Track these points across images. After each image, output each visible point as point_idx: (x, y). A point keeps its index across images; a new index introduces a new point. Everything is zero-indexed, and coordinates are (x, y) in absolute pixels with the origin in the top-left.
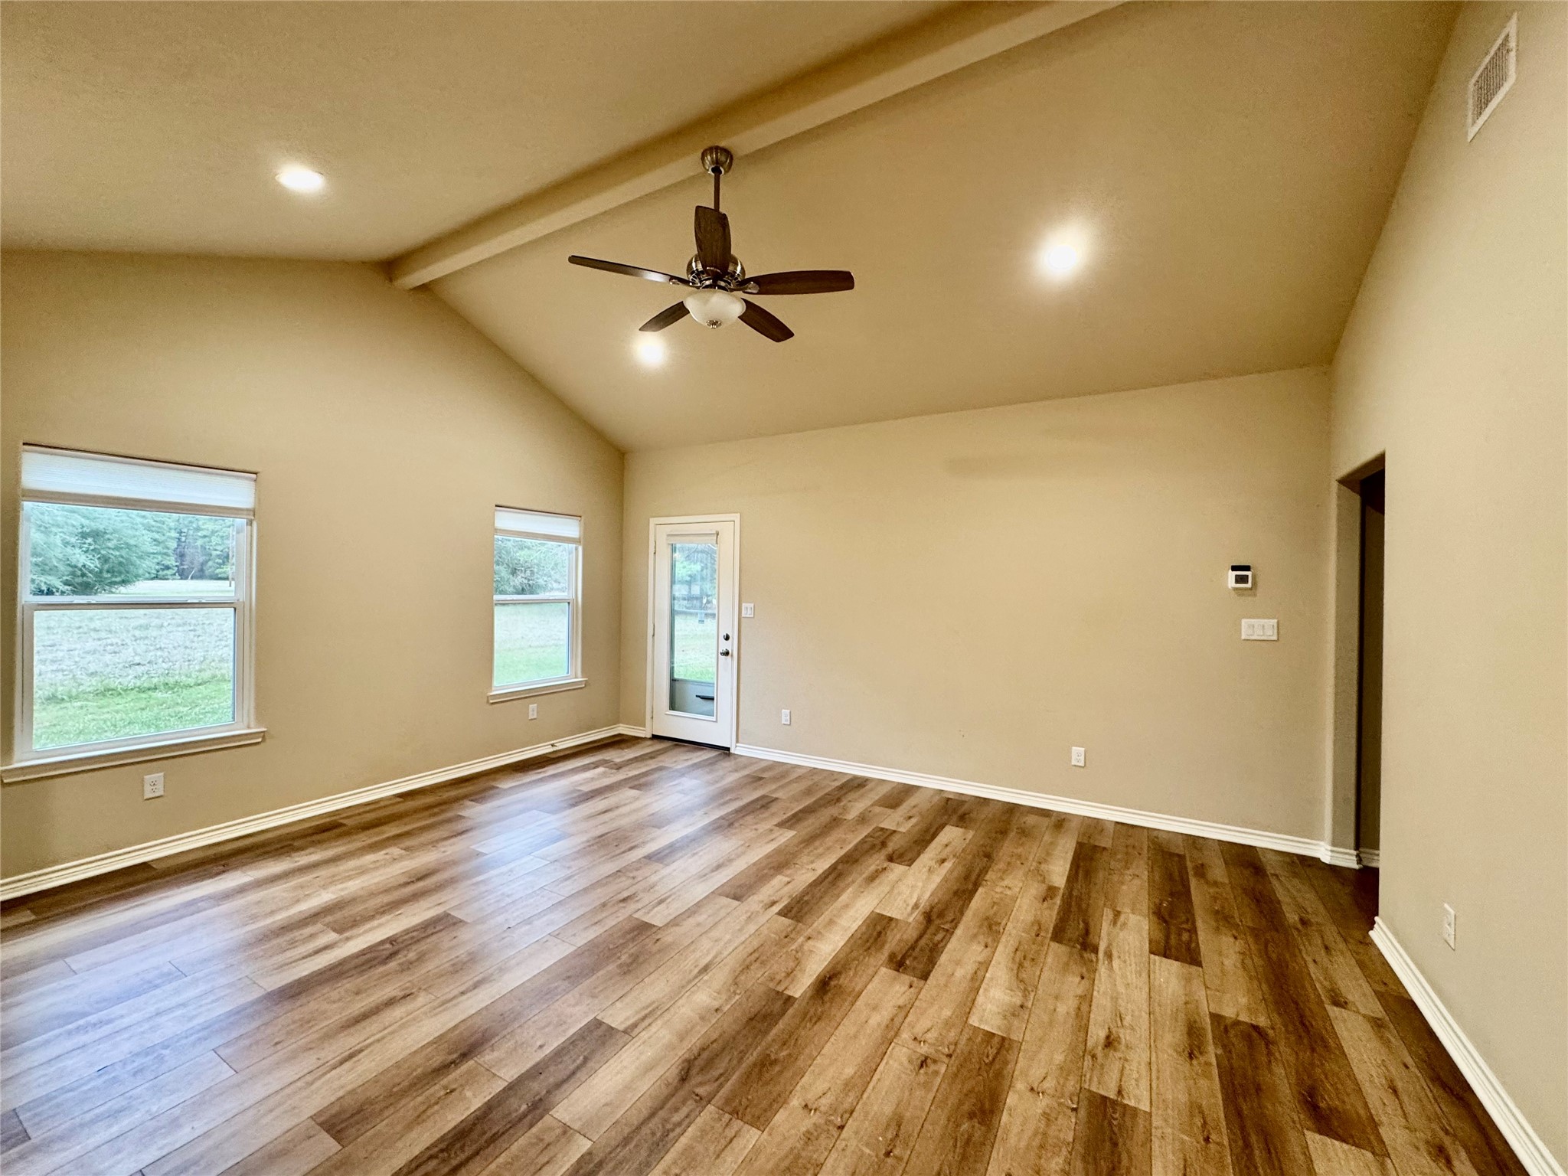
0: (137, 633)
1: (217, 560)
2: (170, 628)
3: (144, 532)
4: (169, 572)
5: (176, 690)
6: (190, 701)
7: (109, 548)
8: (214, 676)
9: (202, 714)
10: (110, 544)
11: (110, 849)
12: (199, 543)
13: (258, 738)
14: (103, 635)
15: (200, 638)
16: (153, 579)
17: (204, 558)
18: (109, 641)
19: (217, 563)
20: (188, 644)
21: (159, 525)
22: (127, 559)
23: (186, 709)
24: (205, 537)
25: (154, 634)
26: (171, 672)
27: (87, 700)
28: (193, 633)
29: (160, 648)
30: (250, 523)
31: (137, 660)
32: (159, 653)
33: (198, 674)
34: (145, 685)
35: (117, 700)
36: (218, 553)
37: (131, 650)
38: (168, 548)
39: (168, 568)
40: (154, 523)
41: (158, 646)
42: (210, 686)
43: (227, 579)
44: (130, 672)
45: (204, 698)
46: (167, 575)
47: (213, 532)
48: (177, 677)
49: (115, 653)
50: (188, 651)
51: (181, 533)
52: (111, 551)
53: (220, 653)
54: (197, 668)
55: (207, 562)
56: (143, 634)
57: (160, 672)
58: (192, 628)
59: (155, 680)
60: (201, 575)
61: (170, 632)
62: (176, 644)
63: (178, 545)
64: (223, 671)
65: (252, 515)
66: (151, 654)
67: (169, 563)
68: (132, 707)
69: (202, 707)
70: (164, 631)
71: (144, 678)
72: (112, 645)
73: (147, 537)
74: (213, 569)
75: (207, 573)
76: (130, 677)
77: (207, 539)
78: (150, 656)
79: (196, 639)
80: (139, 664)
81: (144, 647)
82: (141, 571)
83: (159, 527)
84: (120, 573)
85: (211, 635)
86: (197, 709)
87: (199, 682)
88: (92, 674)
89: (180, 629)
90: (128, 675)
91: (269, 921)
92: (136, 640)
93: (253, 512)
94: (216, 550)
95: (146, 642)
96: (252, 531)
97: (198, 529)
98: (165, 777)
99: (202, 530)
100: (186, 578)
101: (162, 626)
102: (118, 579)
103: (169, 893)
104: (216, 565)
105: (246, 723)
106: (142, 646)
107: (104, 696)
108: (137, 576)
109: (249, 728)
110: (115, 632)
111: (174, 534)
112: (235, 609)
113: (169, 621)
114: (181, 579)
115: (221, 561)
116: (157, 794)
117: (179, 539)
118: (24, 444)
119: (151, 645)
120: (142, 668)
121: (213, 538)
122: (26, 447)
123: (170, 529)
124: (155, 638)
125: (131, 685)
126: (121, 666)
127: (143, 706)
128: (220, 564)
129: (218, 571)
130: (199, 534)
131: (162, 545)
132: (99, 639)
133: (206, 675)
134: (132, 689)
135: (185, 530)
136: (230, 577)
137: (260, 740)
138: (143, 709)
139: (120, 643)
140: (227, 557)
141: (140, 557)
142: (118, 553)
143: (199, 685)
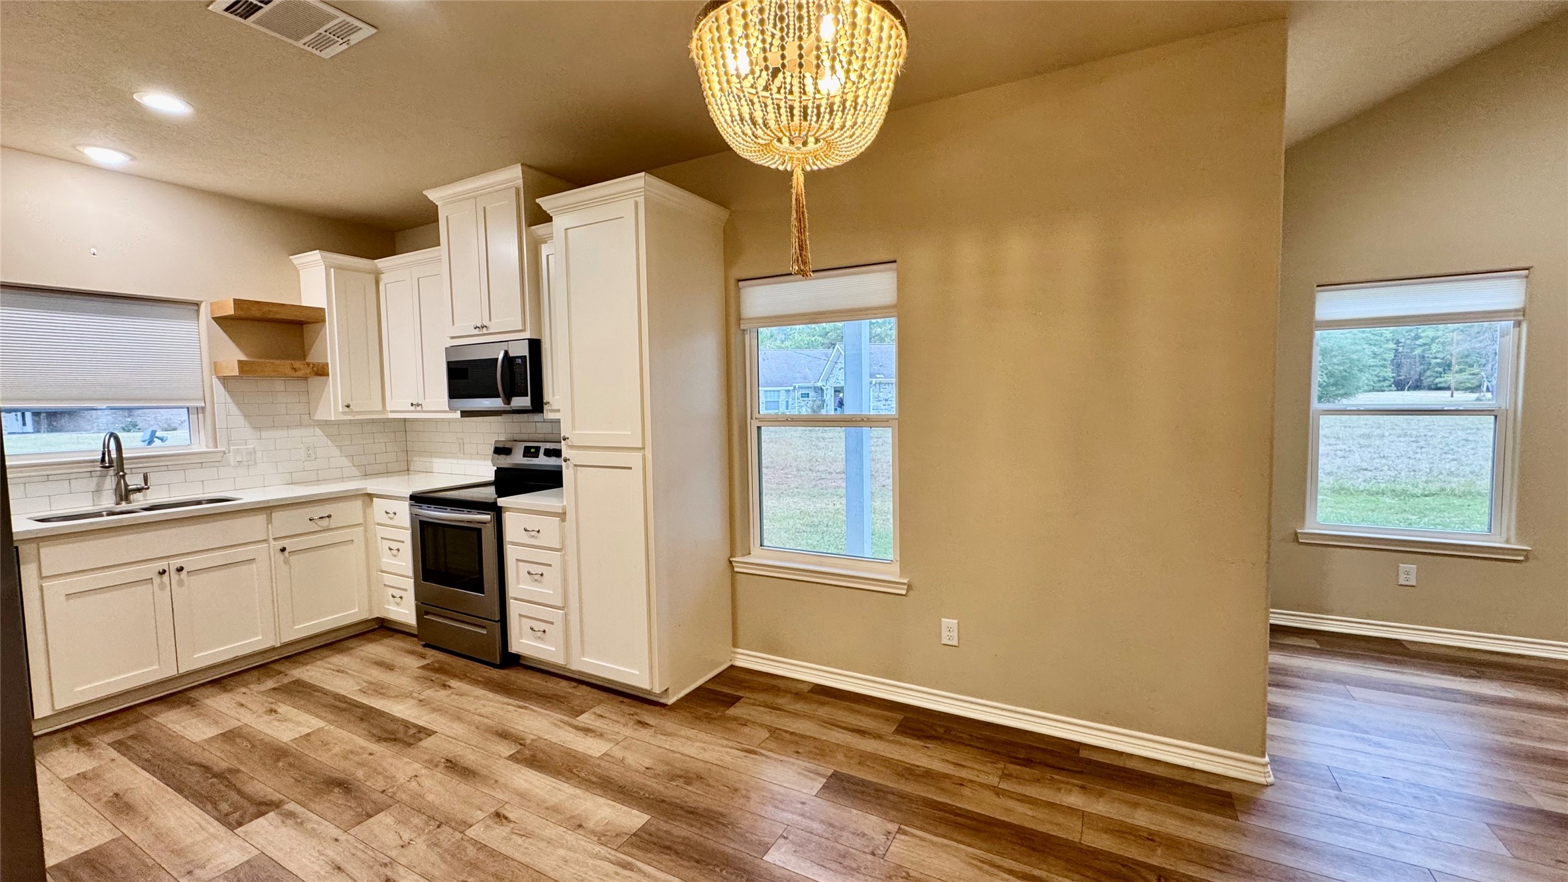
0: (1362, 441)
1: (1436, 369)
2: (1391, 438)
3: (1365, 346)
4: (1386, 383)
5: (1402, 497)
6: (1417, 510)
7: (1335, 364)
8: (1443, 490)
9: (1432, 524)
10: (1335, 360)
11: (1368, 617)
12: (1418, 351)
13: (1520, 555)
14: (1333, 441)
15: (1423, 450)
16: (1370, 391)
17: (1422, 367)
18: (1338, 447)
19: (1437, 372)
20: (1411, 454)
21: (1377, 337)
22: (1349, 373)
23: (1414, 517)
24: (1425, 344)
25: (1377, 442)
26: (1397, 479)
27: (1326, 495)
28: (1415, 444)
29: (1384, 457)
30: (1518, 324)
31: (1364, 465)
32: (1384, 461)
33: (1425, 485)
34: (1374, 489)
35: (1350, 498)
36: (1438, 361)
37: (1357, 455)
38: (1385, 360)
39: (1385, 380)
40: (1372, 337)
41: (1382, 455)
42: (1438, 499)
43: (1448, 388)
44: (1359, 475)
45: (1433, 509)
46: (1383, 386)
47: (1433, 339)
48: (1403, 485)
49: (1344, 457)
50: (1411, 461)
51: (1398, 343)
52: (1336, 367)
53: (1447, 466)
54: (1424, 479)
55: (1425, 371)
56: (1367, 442)
57: (1387, 478)
58: (1413, 439)
59: (1383, 486)
60: (1417, 386)
61: (1393, 442)
62: (1399, 454)
63: (1395, 356)
64: (1454, 485)
65: (1520, 316)
66: (1377, 461)
67: (1386, 375)
68: (1365, 507)
69: (1432, 518)
70: (1386, 440)
71: (1372, 483)
72: (1341, 450)
73: (1368, 350)
74: (1432, 379)
75: (1426, 383)
76: (1360, 480)
77: (1427, 347)
78: (1377, 462)
79: (1419, 450)
80: (1366, 470)
81: (1369, 455)
82: (1361, 384)
83: (1376, 340)
84: (1343, 386)
85: (1435, 448)
86: (1426, 519)
87: (1427, 493)
88: (1329, 474)
89: (1402, 439)
90: (1358, 478)
91: (1538, 745)
92: (1361, 447)
93: (1523, 311)
94: (1436, 358)
95: (1369, 450)
96: (1520, 332)
97: (1417, 337)
98: (1417, 569)
99: (1421, 338)
100: (1402, 389)
101: (1383, 436)
102: (1342, 392)
103: (1425, 674)
104: (1435, 374)
105: (1504, 536)
106: (1367, 453)
107: (1340, 494)
108: (1358, 388)
109: (1507, 542)
110: (1343, 440)
111: (1392, 345)
112: (1496, 417)
113: (1390, 431)
114: (1398, 390)
115: (1441, 370)
116: (1410, 583)
117: (1396, 350)
118: (1318, 286)
119: (1375, 453)
120: (1370, 473)
121: (1433, 346)
122: (1319, 288)
123: (1388, 340)
124: (1378, 447)
125: (1362, 488)
126: (1350, 469)
127: (1373, 508)
128: (1441, 373)
129: (1437, 380)
130: (1417, 343)
131: (1379, 358)
132: (1330, 445)
133: (1434, 487)
134: (1362, 491)
135: (1403, 340)
136: (1453, 386)
137: (1521, 558)
138: (1373, 511)
139: (1348, 449)
140: (1449, 365)
141: (1361, 371)
142: (1342, 368)
143: (1426, 496)
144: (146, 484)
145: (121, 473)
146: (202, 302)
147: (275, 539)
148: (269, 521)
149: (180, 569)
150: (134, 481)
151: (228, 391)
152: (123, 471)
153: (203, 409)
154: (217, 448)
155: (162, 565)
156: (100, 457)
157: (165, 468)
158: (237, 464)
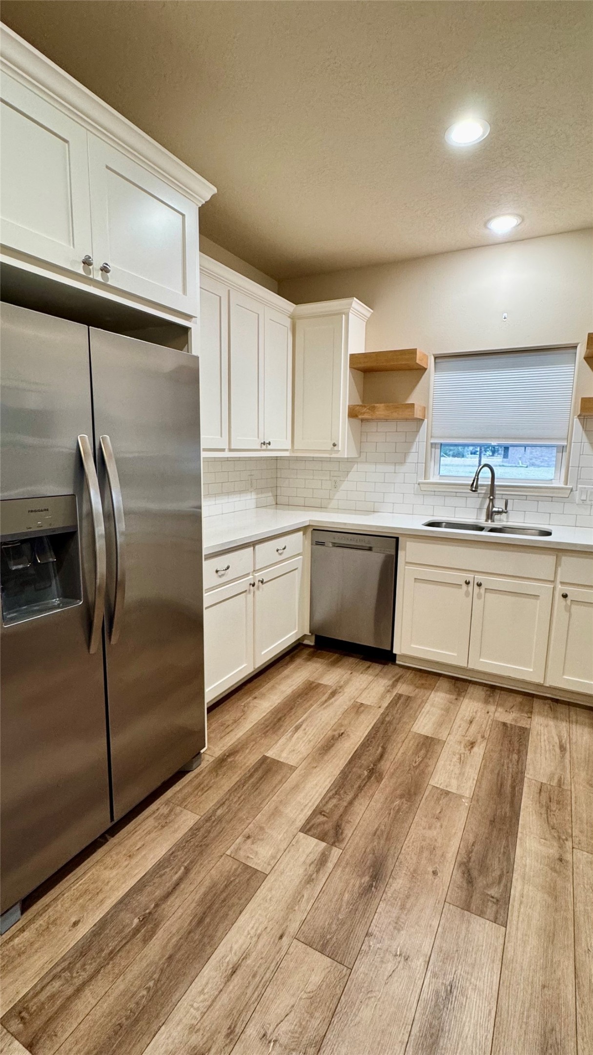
144: (506, 509)
145: (491, 497)
146: (578, 344)
147: (562, 583)
148: (557, 564)
149: (479, 585)
150: (499, 505)
151: (585, 431)
152: (493, 496)
153: (567, 446)
154: (566, 484)
155: (469, 577)
156: (471, 482)
157: (524, 498)
158: (581, 502)
